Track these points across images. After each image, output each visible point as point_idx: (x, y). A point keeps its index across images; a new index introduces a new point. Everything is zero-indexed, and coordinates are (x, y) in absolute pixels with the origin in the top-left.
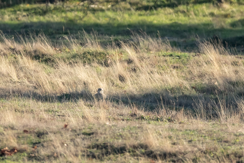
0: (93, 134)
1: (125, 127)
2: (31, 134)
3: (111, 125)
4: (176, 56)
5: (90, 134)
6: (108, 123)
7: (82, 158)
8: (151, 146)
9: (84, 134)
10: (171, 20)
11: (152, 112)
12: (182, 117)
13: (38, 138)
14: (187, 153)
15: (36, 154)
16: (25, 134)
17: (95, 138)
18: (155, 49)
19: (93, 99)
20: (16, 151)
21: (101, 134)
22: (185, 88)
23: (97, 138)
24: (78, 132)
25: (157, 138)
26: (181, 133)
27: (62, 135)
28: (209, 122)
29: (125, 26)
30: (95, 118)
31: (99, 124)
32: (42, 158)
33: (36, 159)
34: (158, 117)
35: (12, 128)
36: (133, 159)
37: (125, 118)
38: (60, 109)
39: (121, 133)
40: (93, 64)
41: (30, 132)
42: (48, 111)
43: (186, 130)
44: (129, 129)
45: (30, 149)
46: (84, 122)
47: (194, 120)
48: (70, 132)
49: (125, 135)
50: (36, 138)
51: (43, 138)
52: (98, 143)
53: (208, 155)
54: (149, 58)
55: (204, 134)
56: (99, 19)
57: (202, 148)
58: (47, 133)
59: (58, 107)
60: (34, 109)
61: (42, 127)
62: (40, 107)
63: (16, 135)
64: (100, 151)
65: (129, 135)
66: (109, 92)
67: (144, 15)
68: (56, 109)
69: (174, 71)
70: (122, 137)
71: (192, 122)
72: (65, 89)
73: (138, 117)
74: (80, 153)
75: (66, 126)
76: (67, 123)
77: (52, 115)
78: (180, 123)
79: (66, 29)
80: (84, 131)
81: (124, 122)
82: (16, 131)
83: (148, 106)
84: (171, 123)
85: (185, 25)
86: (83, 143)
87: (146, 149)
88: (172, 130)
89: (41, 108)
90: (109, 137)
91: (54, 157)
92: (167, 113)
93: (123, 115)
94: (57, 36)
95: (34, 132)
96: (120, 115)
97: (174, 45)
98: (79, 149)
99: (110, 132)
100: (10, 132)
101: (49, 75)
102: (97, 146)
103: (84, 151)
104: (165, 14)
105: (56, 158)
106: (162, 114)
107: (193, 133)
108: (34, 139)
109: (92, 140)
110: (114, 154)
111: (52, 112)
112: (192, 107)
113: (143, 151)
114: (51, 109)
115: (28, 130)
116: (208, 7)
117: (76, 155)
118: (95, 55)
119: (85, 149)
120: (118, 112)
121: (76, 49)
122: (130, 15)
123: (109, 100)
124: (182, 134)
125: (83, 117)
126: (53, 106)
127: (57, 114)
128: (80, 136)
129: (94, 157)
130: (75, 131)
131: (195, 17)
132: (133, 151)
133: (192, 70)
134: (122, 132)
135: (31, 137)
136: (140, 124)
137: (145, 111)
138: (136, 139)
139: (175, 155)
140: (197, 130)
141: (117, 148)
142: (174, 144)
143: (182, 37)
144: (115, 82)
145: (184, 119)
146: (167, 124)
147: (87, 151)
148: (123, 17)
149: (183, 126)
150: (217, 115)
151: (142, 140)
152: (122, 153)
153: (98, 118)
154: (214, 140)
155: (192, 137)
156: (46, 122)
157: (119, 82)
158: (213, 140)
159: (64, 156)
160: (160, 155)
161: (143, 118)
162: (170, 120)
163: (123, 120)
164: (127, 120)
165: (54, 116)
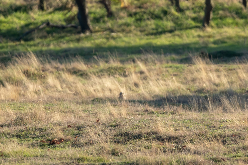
0: (117, 125)
1: (140, 120)
2: (73, 128)
3: (130, 118)
4: (174, 67)
5: (115, 126)
6: (128, 117)
7: (110, 144)
8: (160, 132)
9: (111, 126)
10: (170, 41)
11: (159, 108)
12: (181, 111)
13: (78, 131)
14: (186, 137)
15: (78, 142)
16: (69, 128)
17: (119, 128)
18: (159, 62)
19: (117, 101)
20: (63, 141)
21: (124, 125)
22: (182, 89)
23: (121, 129)
24: (107, 125)
25: (164, 126)
26: (181, 122)
27: (95, 128)
28: (200, 113)
30: (118, 114)
31: (121, 118)
32: (82, 144)
33: (77, 146)
34: (164, 111)
35: (59, 125)
36: (147, 142)
37: (140, 113)
38: (93, 109)
39: (138, 124)
40: (115, 76)
41: (73, 127)
42: (84, 111)
43: (185, 120)
44: (143, 121)
45: (73, 139)
46: (111, 117)
47: (190, 112)
48: (101, 125)
49: (141, 126)
51: (82, 131)
52: (122, 132)
53: (201, 137)
54: (155, 69)
55: (197, 122)
56: (118, 43)
57: (196, 132)
58: (85, 127)
60: (75, 110)
61: (81, 122)
62: (79, 108)
63: (62, 129)
64: (123, 138)
65: (144, 126)
66: (127, 95)
67: (150, 39)
68: (90, 109)
69: (174, 78)
70: (139, 127)
71: (188, 114)
72: (96, 95)
73: (149, 112)
74: (109, 140)
75: (98, 121)
76: (99, 118)
77: (88, 114)
78: (180, 115)
79: (95, 51)
80: (111, 124)
81: (140, 116)
82: (62, 127)
83: (156, 104)
84: (173, 115)
85: (180, 45)
86: (111, 133)
87: (156, 135)
88: (174, 120)
90: (129, 128)
91: (90, 144)
92: (170, 108)
93: (139, 111)
95: (75, 127)
96: (137, 111)
98: (108, 137)
99: (130, 124)
100: (58, 127)
101: (84, 85)
102: (121, 135)
103: (112, 139)
104: (165, 38)
105: (92, 144)
106: (167, 109)
107: (190, 122)
108: (75, 131)
109: (117, 130)
110: (133, 140)
112: (187, 103)
113: (154, 136)
114: (87, 109)
115: (71, 125)
116: (196, 31)
117: (106, 142)
118: (116, 69)
119: (113, 137)
120: (135, 109)
121: (102, 65)
122: (141, 39)
123: (128, 101)
125: (110, 114)
126: (88, 107)
127: (91, 112)
128: (108, 128)
129: (119, 142)
130: (105, 124)
131: (187, 38)
132: (147, 137)
133: (186, 77)
136: (151, 117)
137: (154, 108)
138: (149, 128)
139: (177, 138)
140: (192, 119)
141: (135, 135)
142: (176, 130)
144: (132, 88)
145: (183, 112)
146: (170, 117)
147: (114, 138)
148: (135, 41)
149: (182, 117)
150: (206, 108)
151: (153, 129)
152: (139, 138)
153: (121, 114)
154: (205, 126)
155: (189, 125)
156: (83, 119)
157: (134, 88)
159: (98, 143)
160: (166, 139)
161: (153, 113)
162: (172, 113)
164: (141, 115)
165: (89, 114)
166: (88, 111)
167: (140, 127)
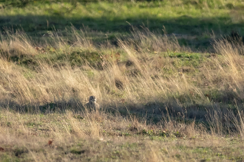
0: (83, 152)
1: (123, 144)
2: (7, 152)
3: (105, 141)
4: (186, 57)
5: (79, 153)
6: (102, 139)
9: (73, 152)
10: (180, 13)
11: (156, 125)
12: (193, 132)
13: (16, 157)
17: (86, 157)
18: (159, 48)
19: (84, 109)
21: (94, 152)
22: (197, 96)
23: (89, 158)
24: (66, 150)
25: (162, 157)
26: (191, 151)
27: (45, 154)
28: (226, 137)
29: (123, 21)
30: (85, 133)
31: (91, 140)
34: (164, 131)
37: (123, 133)
38: (43, 122)
39: (118, 151)
40: (84, 67)
41: (7, 150)
42: (29, 124)
43: (198, 147)
44: (128, 146)
46: (72, 137)
47: (208, 136)
48: (55, 150)
49: (123, 154)
50: (14, 158)
51: (23, 158)
54: (152, 59)
56: (91, 12)
58: (27, 152)
59: (41, 120)
60: (12, 122)
61: (22, 143)
62: (18, 120)
65: (128, 154)
66: (103, 100)
67: (146, 7)
68: (38, 122)
69: (184, 76)
70: (119, 156)
71: (205, 138)
72: (50, 98)
73: (139, 132)
75: (50, 143)
76: (52, 139)
77: (34, 129)
78: (191, 139)
79: (51, 24)
80: (72, 148)
81: (122, 138)
83: (151, 117)
84: (180, 139)
85: (197, 19)
88: (180, 147)
89: (20, 121)
90: (103, 156)
92: (174, 126)
93: (121, 129)
94: (40, 33)
95: (11, 150)
96: (117, 129)
97: (184, 43)
99: (105, 150)
101: (30, 81)
104: (172, 6)
106: (169, 128)
107: (207, 152)
108: (11, 158)
109: (82, 159)
111: (34, 125)
112: (205, 119)
114: (32, 121)
115: (4, 148)
118: (86, 55)
120: (115, 126)
121: (62, 48)
122: (129, 7)
123: (103, 110)
124: (193, 153)
125: (72, 131)
126: (35, 119)
127: (40, 127)
128: (67, 155)
130: (62, 149)
131: (209, 9)
133: (205, 75)
134: (119, 149)
135: (8, 156)
136: (142, 140)
137: (147, 124)
140: (211, 147)
143: (193, 33)
144: (111, 89)
146: (175, 140)
148: (121, 10)
149: (194, 143)
150: (235, 129)
153: (90, 133)
154: (233, 159)
155: (206, 156)
156: (26, 137)
157: (115, 89)
158: (231, 160)
161: (145, 133)
162: (178, 136)
163: (121, 135)
164: (125, 135)
165: (36, 130)
166: (34, 124)
167: (121, 157)
